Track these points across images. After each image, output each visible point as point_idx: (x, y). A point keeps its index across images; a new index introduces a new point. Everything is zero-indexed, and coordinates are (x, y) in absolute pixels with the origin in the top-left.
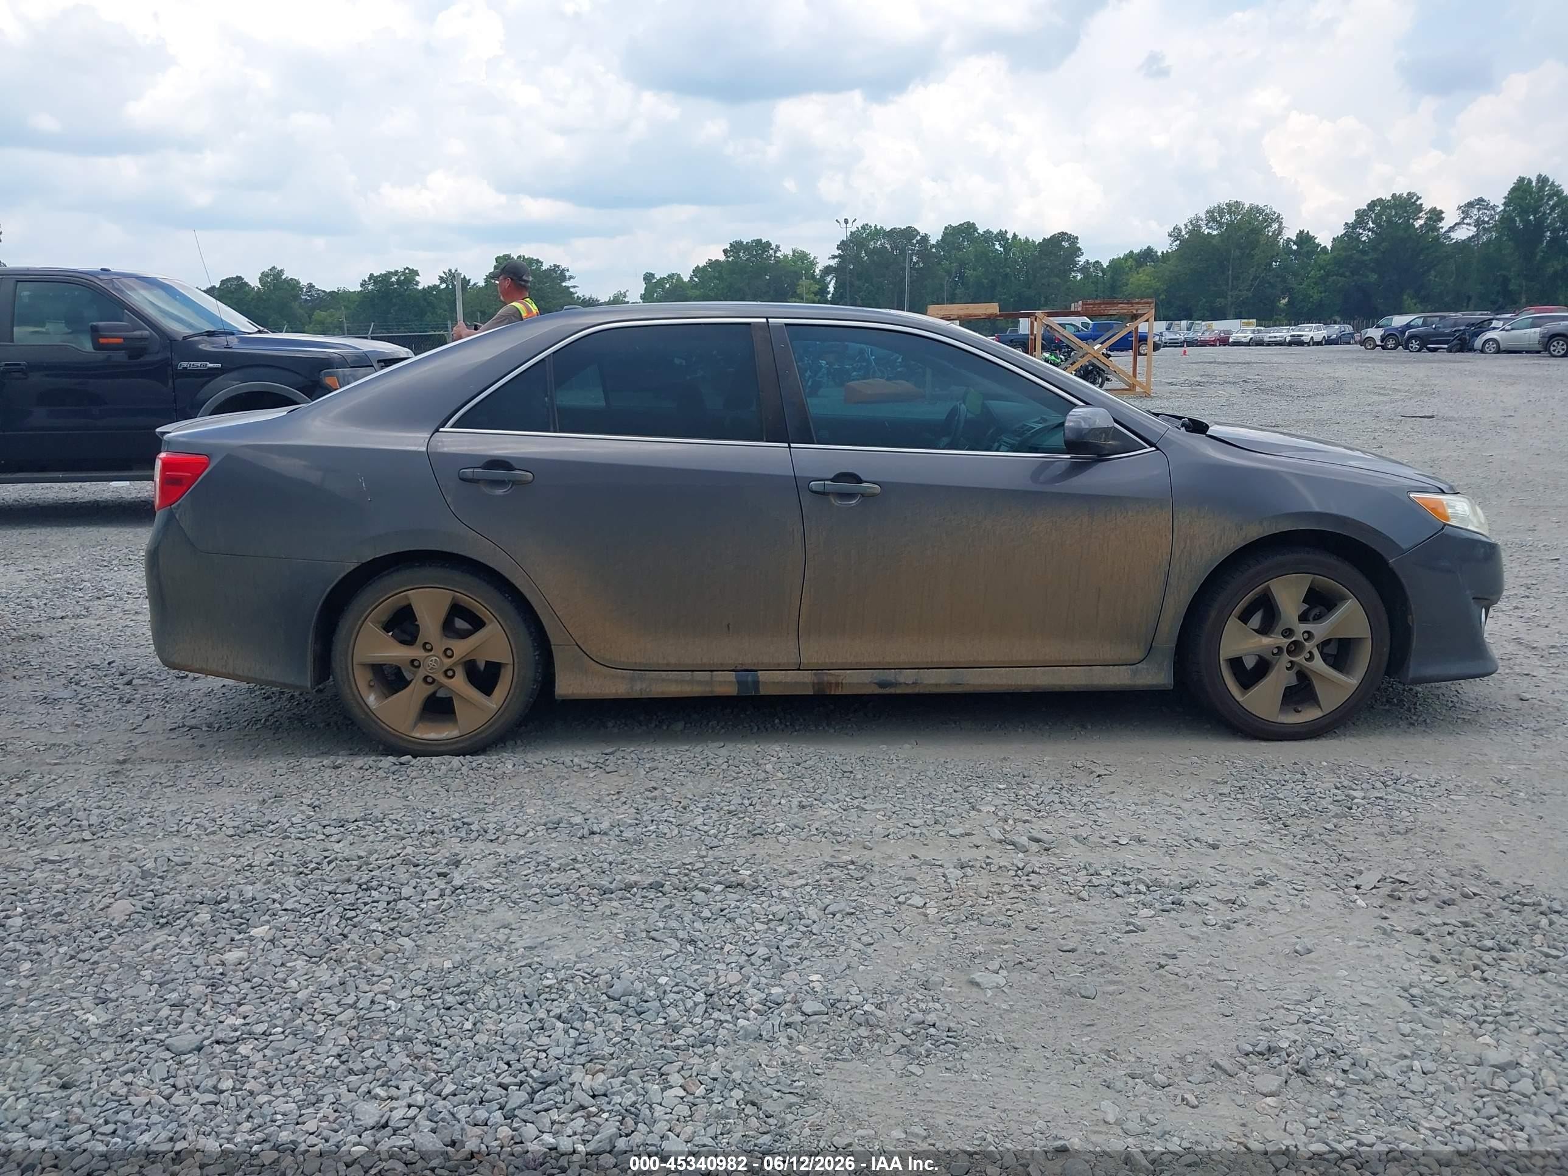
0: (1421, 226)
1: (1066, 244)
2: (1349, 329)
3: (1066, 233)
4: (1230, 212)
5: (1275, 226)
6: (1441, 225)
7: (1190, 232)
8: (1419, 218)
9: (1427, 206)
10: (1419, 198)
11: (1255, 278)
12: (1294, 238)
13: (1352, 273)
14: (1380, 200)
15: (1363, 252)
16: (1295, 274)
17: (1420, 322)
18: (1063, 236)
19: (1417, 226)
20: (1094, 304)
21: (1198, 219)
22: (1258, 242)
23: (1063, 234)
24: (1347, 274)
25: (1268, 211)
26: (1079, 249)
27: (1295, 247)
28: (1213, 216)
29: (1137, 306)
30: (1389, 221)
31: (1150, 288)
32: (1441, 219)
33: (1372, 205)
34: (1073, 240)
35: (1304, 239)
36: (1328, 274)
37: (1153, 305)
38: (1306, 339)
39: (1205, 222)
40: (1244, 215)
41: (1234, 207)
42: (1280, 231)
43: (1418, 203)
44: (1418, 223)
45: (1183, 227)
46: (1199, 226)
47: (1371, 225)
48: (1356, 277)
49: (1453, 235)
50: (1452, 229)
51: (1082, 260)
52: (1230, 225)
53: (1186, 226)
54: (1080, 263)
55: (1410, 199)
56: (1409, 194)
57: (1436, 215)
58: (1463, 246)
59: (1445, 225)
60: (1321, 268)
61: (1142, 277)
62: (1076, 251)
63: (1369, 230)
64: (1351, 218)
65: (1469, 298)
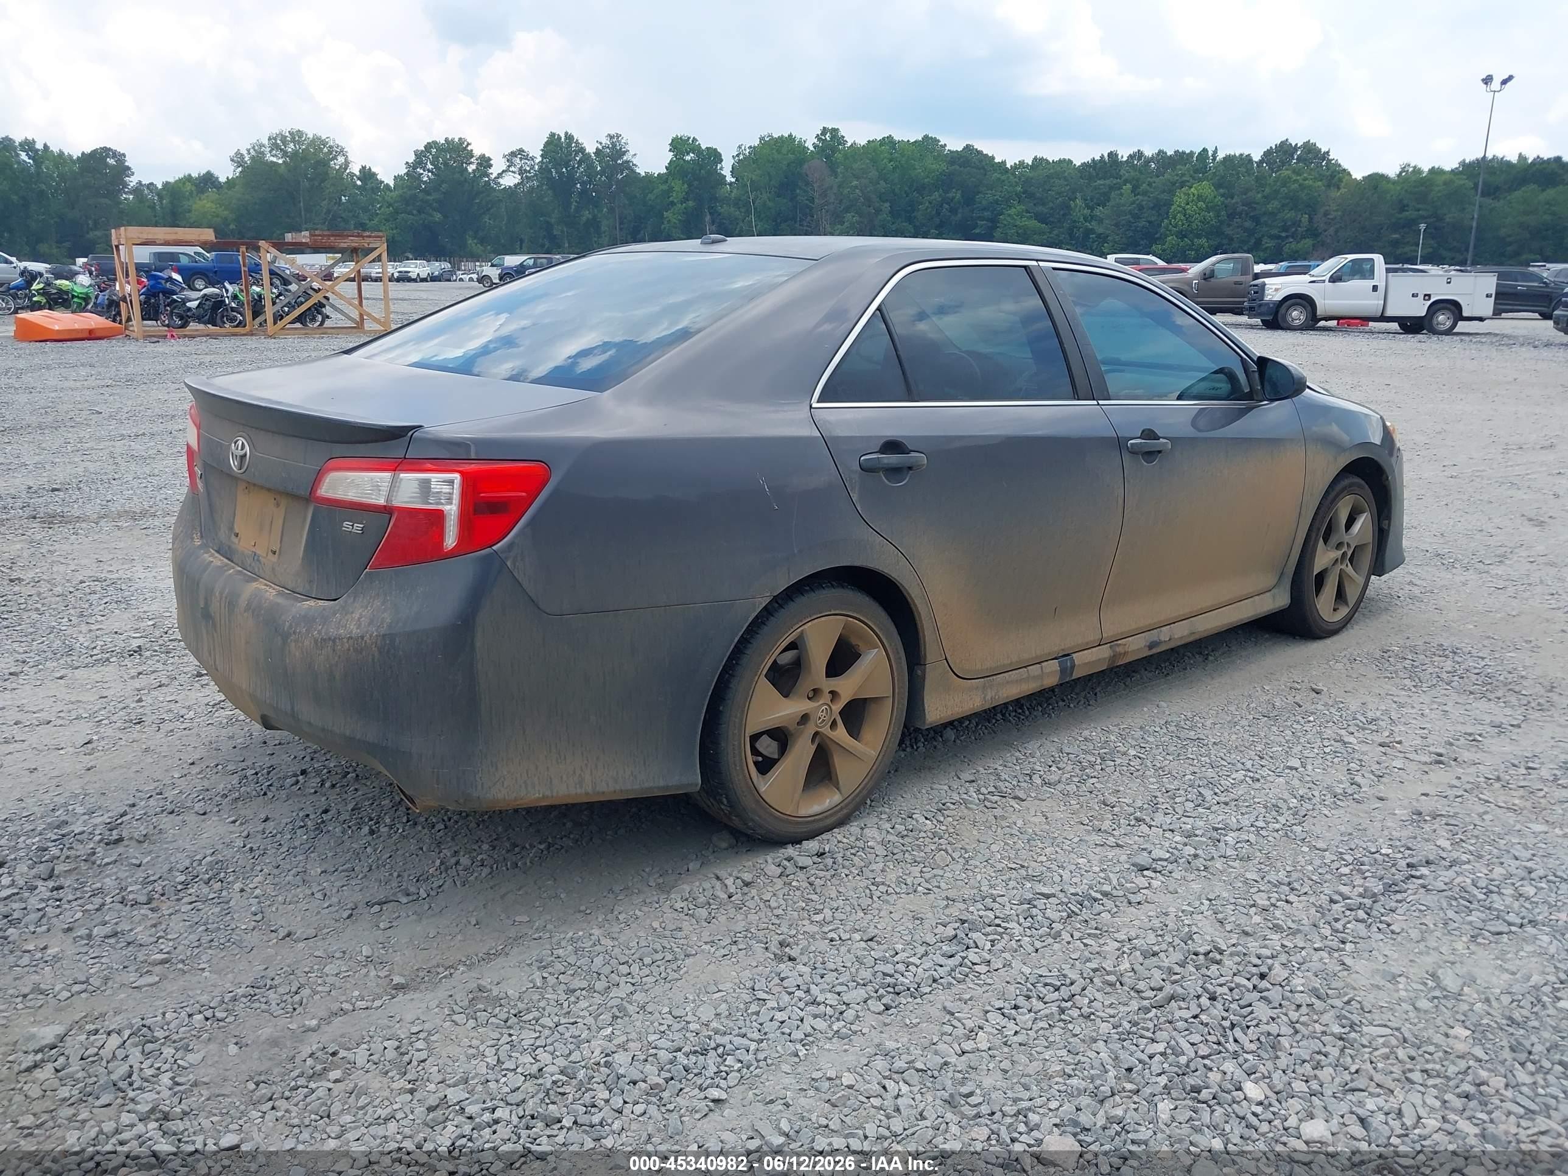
0: (474, 171)
1: (111, 161)
2: (447, 266)
3: (110, 149)
4: (293, 140)
5: (341, 160)
6: (490, 171)
7: (252, 158)
8: (471, 163)
9: (477, 152)
10: (468, 144)
11: (329, 211)
12: (358, 173)
13: (419, 212)
14: (435, 142)
15: (426, 192)
16: (365, 210)
17: (531, 262)
18: (106, 152)
19: (470, 170)
20: (323, 236)
21: (262, 145)
22: (327, 173)
23: (106, 150)
24: (415, 212)
25: (331, 143)
26: (129, 168)
27: (359, 183)
28: (277, 142)
29: (368, 240)
30: (445, 164)
31: (217, 216)
32: (490, 166)
33: (429, 147)
34: (120, 157)
35: (367, 175)
36: (397, 212)
37: (384, 239)
38: (413, 276)
39: (268, 149)
40: (309, 145)
41: (296, 136)
42: (347, 163)
43: (469, 148)
44: (471, 168)
45: (245, 152)
46: (263, 153)
47: (430, 166)
48: (423, 216)
49: (501, 181)
50: (500, 175)
51: (133, 181)
52: (295, 153)
53: (248, 150)
54: (132, 184)
55: (461, 144)
56: (460, 139)
57: (485, 162)
58: (510, 192)
59: (494, 171)
60: (390, 205)
61: (206, 204)
62: (123, 169)
63: (429, 171)
64: (411, 159)
65: (522, 241)
